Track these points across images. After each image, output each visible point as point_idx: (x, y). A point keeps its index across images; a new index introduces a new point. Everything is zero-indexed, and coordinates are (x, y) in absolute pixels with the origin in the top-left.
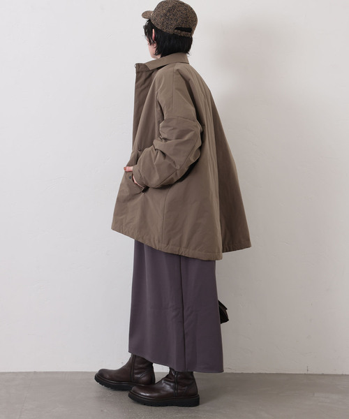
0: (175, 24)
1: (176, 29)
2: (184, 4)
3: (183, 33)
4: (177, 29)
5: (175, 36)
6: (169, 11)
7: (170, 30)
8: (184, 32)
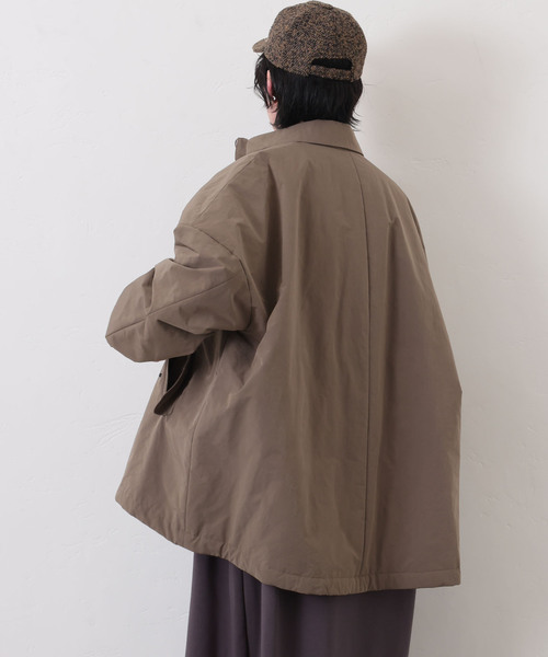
0: (309, 53)
1: (313, 63)
2: (330, 8)
3: (331, 73)
4: (316, 62)
5: (313, 80)
6: (295, 26)
7: (301, 67)
8: (332, 70)
